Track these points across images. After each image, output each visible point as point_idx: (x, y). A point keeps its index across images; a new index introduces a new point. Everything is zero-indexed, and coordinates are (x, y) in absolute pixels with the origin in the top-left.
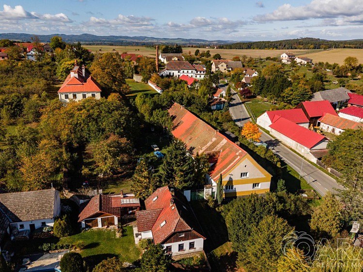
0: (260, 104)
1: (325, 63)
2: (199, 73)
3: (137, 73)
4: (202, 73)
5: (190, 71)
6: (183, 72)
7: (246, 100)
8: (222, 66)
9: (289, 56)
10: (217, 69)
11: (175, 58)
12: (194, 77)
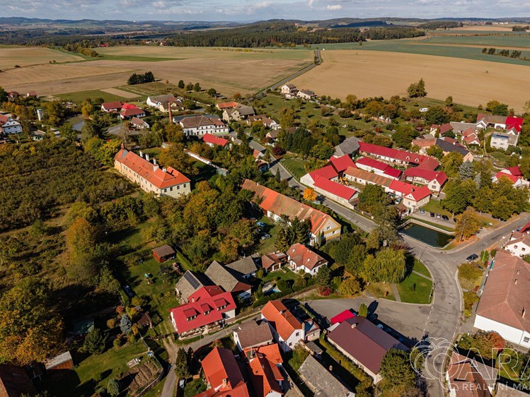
0: (293, 161)
1: (327, 97)
2: (218, 127)
3: (166, 140)
5: (209, 127)
6: (202, 128)
7: (279, 157)
8: (235, 114)
9: (290, 88)
10: (231, 118)
11: (174, 104)
12: (214, 132)
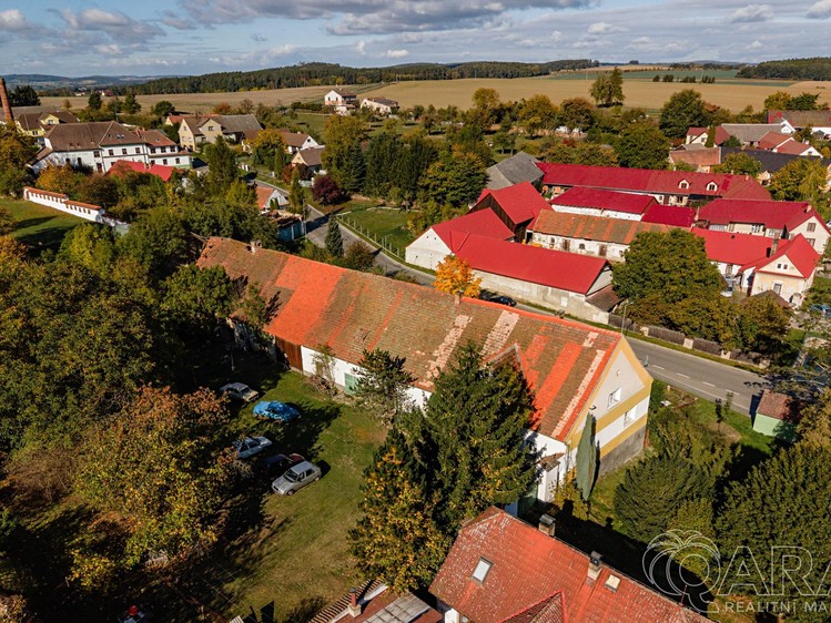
0: (373, 214)
2: (158, 151)
4: (168, 151)
5: (131, 150)
6: (111, 153)
7: (331, 208)
8: (210, 128)
9: (344, 97)
10: (199, 139)
11: (51, 117)
